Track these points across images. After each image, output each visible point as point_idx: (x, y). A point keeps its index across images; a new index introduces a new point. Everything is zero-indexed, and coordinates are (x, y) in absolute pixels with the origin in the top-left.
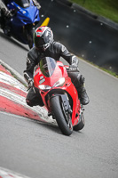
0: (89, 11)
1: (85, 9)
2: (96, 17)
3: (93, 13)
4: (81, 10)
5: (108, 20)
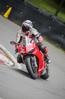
1: (31, 3)
2: (37, 9)
3: (36, 6)
4: (29, 4)
5: (44, 10)
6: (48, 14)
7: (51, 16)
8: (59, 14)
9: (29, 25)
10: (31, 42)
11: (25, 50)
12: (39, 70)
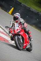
0: (27, 6)
5: (34, 9)
6: (36, 12)
7: (38, 13)
11: (14, 32)
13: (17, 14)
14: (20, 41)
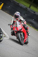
6: (25, 7)
8: (31, 7)
9: (18, 14)
10: (20, 24)
11: (17, 29)
12: (25, 40)
13: (18, 12)
14: (22, 37)
